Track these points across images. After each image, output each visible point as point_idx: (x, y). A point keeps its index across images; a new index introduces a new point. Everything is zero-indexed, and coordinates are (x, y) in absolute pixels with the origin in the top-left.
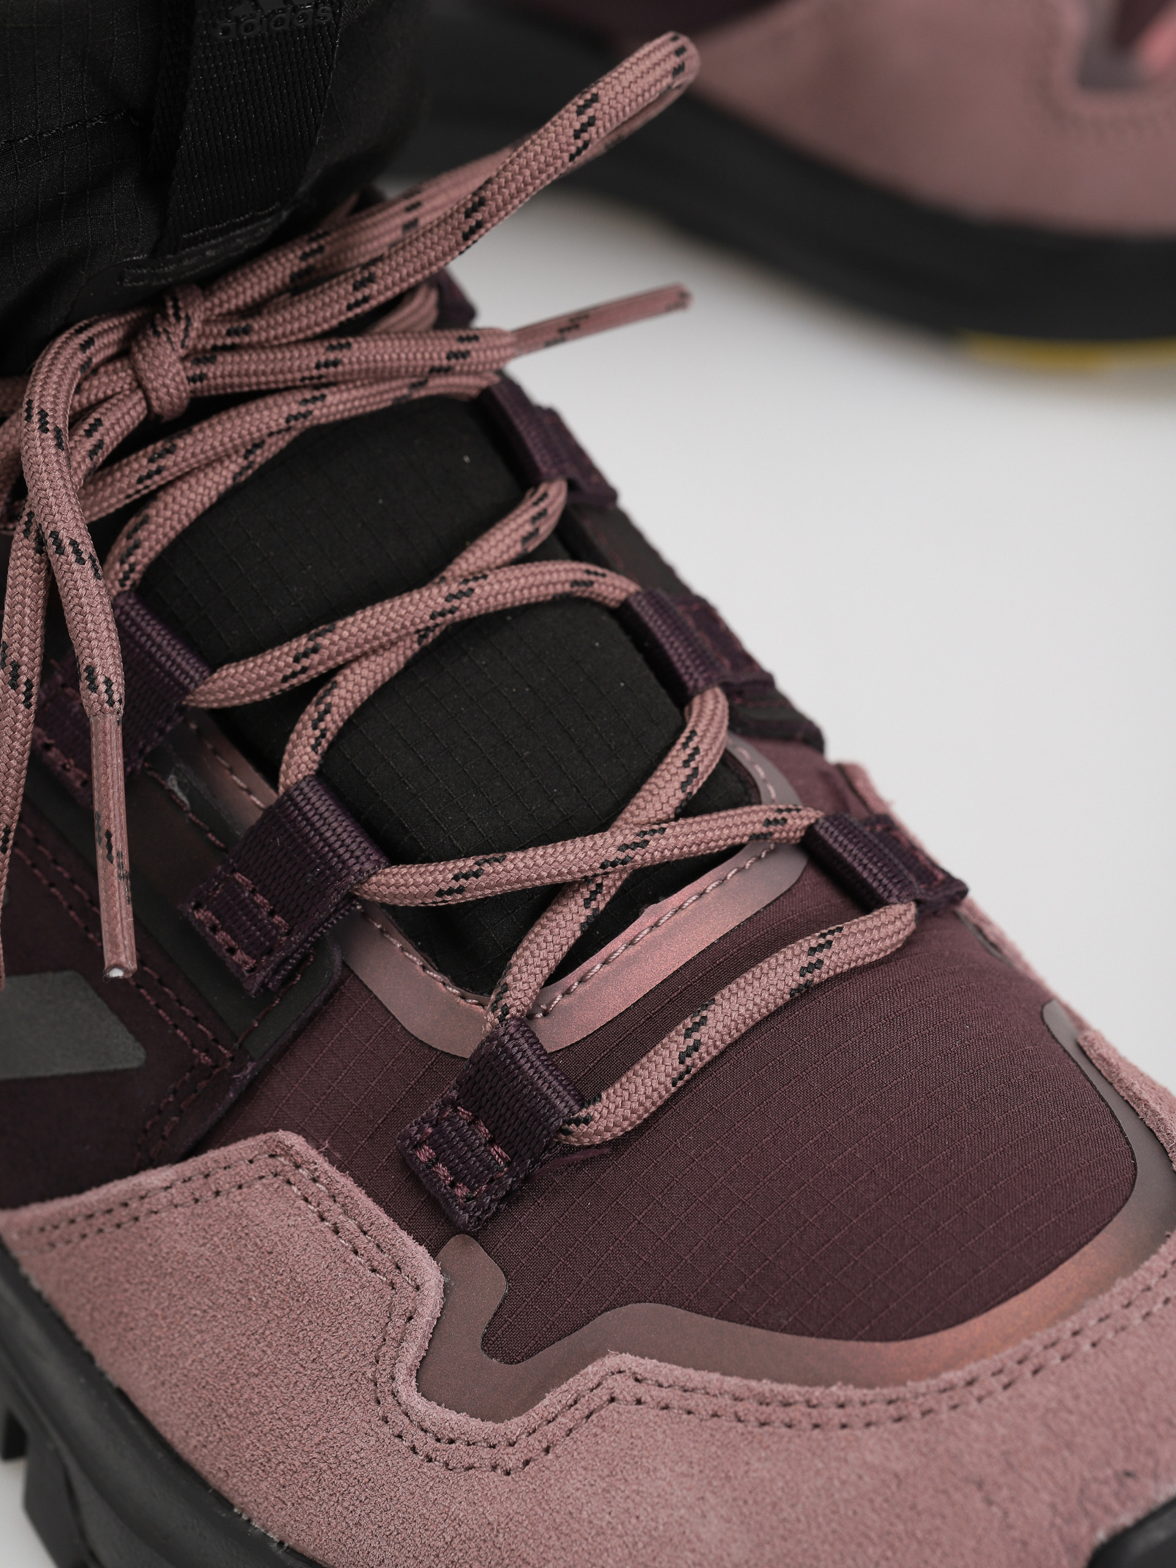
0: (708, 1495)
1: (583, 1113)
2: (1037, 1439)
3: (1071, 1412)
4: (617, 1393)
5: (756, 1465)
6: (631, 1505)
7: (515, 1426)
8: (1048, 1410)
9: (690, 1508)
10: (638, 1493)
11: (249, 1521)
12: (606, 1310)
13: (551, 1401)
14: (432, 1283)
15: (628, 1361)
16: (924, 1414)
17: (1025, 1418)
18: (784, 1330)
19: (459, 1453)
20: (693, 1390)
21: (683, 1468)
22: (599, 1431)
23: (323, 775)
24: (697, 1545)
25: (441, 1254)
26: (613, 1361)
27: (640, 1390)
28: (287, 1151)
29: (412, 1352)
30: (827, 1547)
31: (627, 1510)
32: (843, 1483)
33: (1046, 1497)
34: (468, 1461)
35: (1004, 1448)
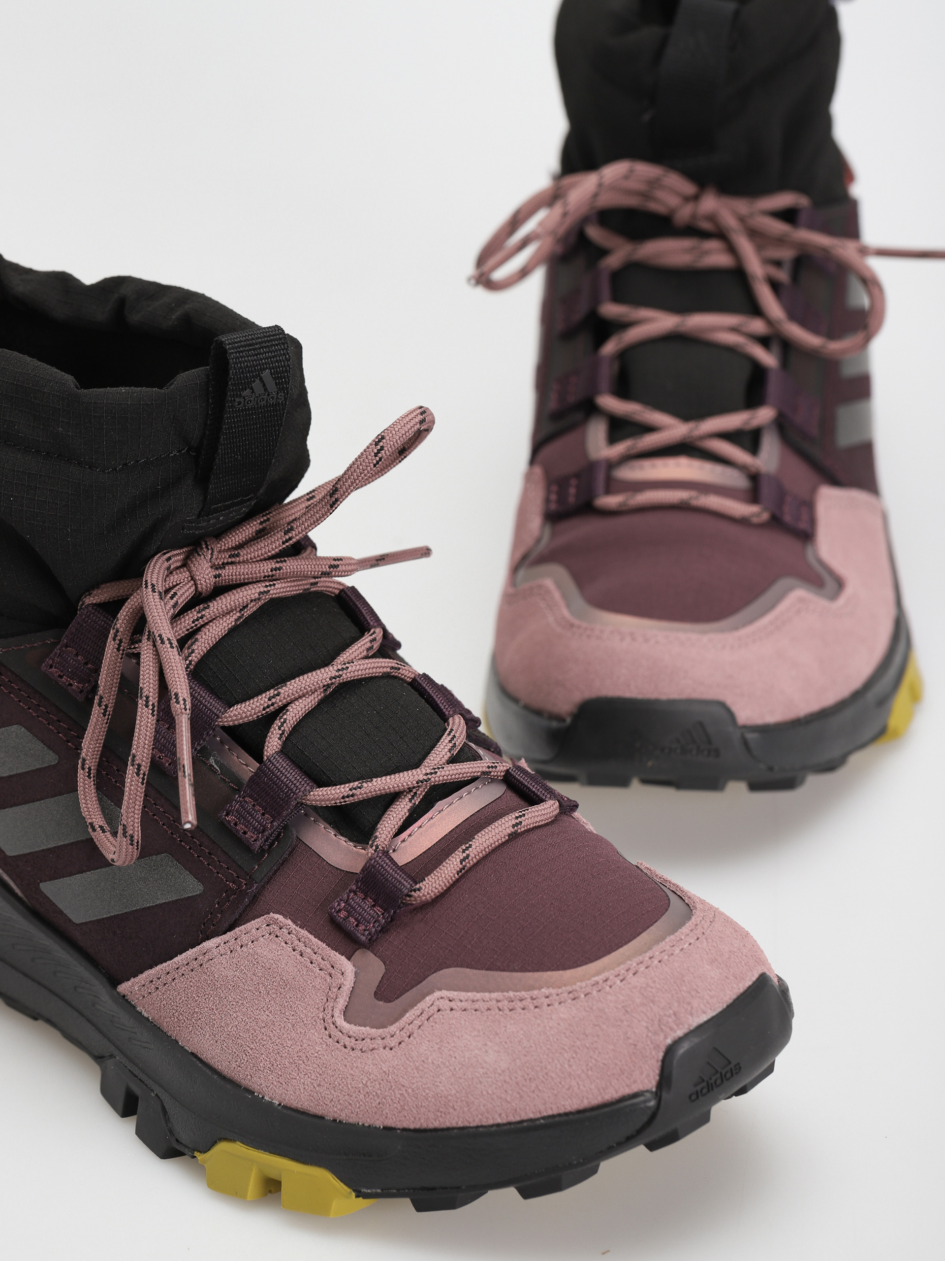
0: (488, 1043)
1: (418, 886)
2: (638, 1001)
3: (652, 988)
4: (441, 1007)
5: (509, 1026)
6: (451, 1052)
7: (393, 1028)
8: (641, 988)
9: (480, 1049)
11: (263, 1097)
12: (433, 973)
13: (409, 1015)
14: (350, 970)
15: (445, 993)
16: (585, 995)
17: (632, 992)
18: (517, 971)
19: (368, 1043)
20: (477, 1001)
21: (476, 1033)
22: (433, 1024)
23: (284, 751)
24: (484, 1065)
25: (352, 958)
26: (437, 994)
27: (452, 1004)
28: (276, 922)
29: (342, 1002)
30: (545, 1056)
31: (451, 1055)
32: (551, 1028)
33: (644, 1024)
34: (371, 1047)
35: (623, 1004)
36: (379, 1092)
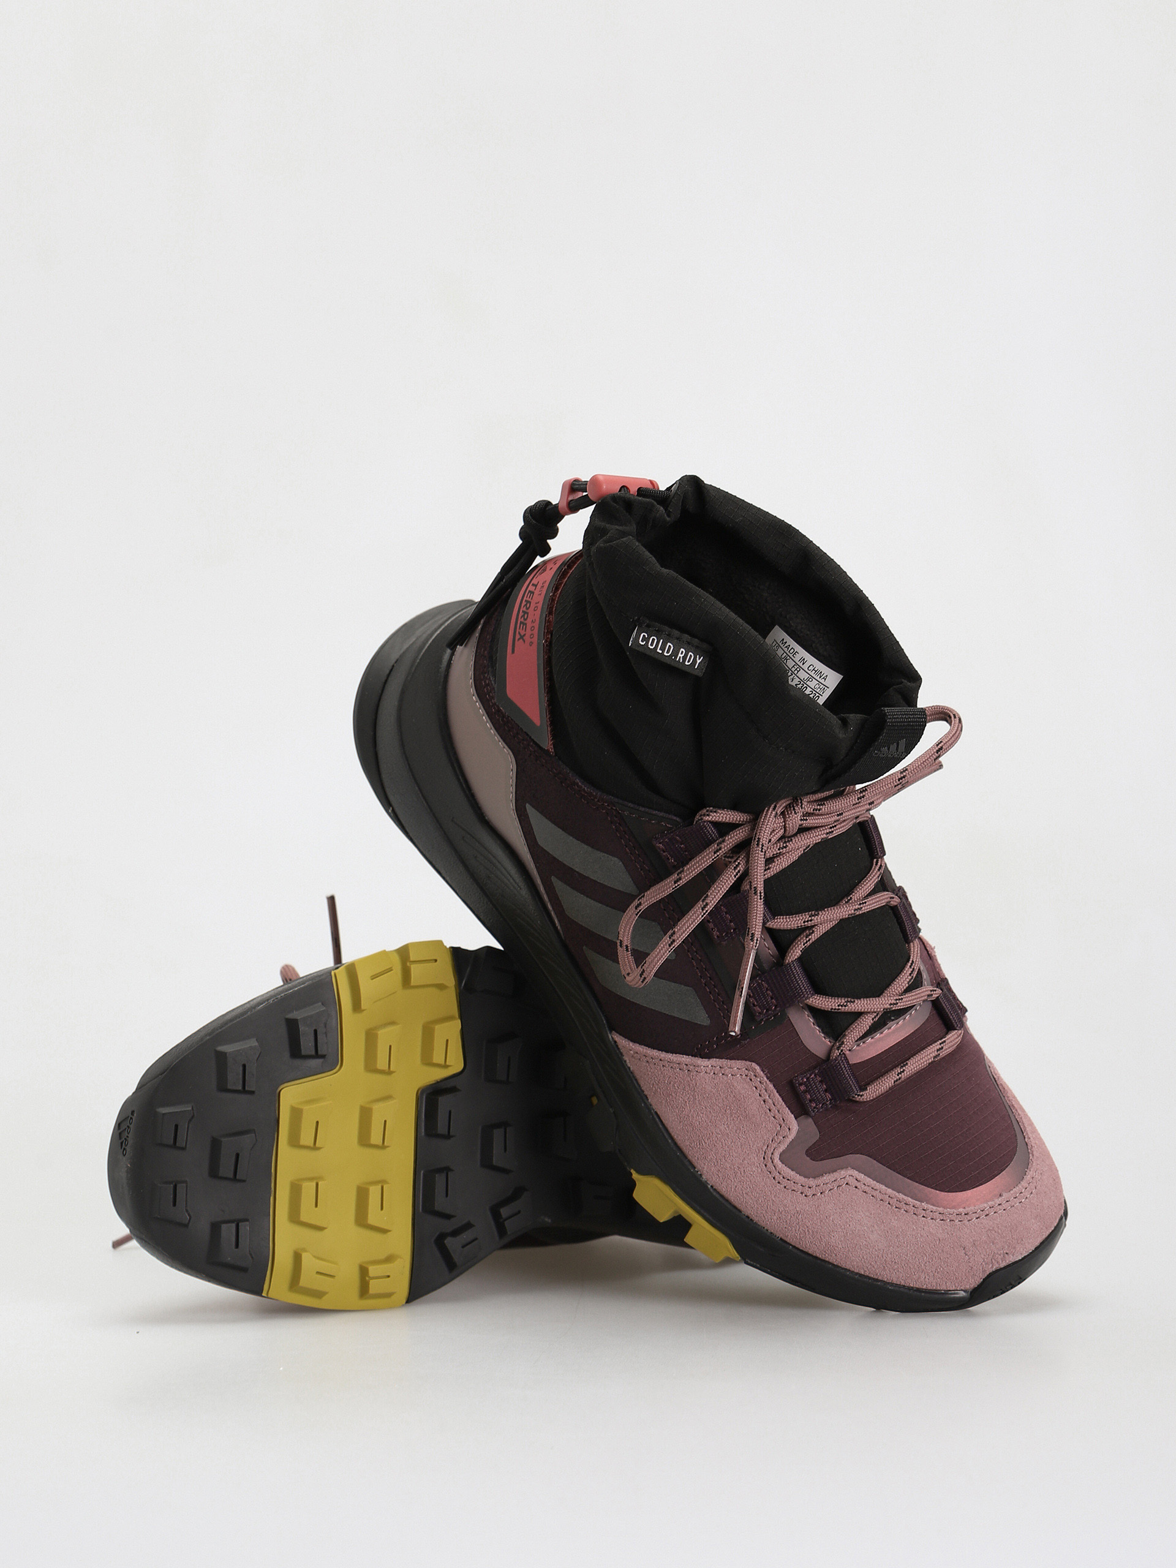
0: (875, 1226)
1: (861, 1093)
2: (984, 1238)
3: (995, 1232)
4: (850, 1183)
5: (893, 1221)
6: (848, 1221)
7: (812, 1182)
8: (989, 1229)
9: (868, 1228)
10: (852, 1218)
11: (701, 1175)
12: (851, 1154)
13: (827, 1178)
14: (795, 1128)
15: (855, 1173)
16: (950, 1221)
18: (908, 1178)
19: (790, 1184)
20: (876, 1190)
21: (867, 1214)
22: (841, 1193)
23: (800, 959)
24: (868, 1239)
25: (798, 1119)
26: (851, 1172)
27: (858, 1184)
28: (754, 1070)
29: (783, 1147)
30: (911, 1253)
31: (847, 1222)
32: (921, 1236)
33: (983, 1256)
34: (793, 1188)
35: (974, 1239)
36: (788, 1222)
